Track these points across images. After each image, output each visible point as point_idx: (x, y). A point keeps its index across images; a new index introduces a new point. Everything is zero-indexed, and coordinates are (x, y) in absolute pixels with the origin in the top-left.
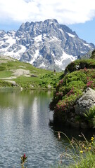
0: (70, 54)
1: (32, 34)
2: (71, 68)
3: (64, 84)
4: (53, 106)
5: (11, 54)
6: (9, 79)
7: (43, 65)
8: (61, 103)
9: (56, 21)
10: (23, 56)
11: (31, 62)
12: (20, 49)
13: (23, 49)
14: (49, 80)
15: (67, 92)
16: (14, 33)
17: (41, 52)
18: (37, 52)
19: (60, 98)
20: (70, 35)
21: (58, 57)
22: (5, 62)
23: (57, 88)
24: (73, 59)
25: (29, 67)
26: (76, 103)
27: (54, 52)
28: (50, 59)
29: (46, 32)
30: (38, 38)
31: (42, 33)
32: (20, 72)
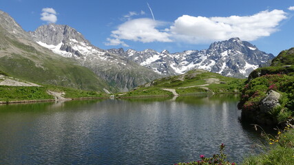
0: (252, 63)
1: (220, 51)
2: (253, 74)
3: (249, 88)
4: (240, 106)
5: (204, 67)
6: (203, 86)
7: (229, 74)
8: (248, 104)
9: (238, 39)
10: (213, 68)
11: (220, 73)
12: (211, 62)
13: (213, 63)
14: (235, 85)
15: (252, 94)
16: (205, 51)
17: (228, 64)
18: (224, 64)
19: (247, 99)
20: (251, 48)
21: (242, 67)
22: (199, 73)
23: (243, 92)
24: (255, 67)
25: (218, 76)
26: (260, 103)
27: (238, 63)
28: (235, 69)
29: (231, 48)
30: (225, 54)
31: (227, 49)
32: (211, 80)
